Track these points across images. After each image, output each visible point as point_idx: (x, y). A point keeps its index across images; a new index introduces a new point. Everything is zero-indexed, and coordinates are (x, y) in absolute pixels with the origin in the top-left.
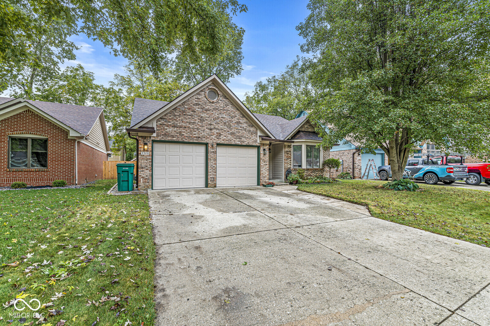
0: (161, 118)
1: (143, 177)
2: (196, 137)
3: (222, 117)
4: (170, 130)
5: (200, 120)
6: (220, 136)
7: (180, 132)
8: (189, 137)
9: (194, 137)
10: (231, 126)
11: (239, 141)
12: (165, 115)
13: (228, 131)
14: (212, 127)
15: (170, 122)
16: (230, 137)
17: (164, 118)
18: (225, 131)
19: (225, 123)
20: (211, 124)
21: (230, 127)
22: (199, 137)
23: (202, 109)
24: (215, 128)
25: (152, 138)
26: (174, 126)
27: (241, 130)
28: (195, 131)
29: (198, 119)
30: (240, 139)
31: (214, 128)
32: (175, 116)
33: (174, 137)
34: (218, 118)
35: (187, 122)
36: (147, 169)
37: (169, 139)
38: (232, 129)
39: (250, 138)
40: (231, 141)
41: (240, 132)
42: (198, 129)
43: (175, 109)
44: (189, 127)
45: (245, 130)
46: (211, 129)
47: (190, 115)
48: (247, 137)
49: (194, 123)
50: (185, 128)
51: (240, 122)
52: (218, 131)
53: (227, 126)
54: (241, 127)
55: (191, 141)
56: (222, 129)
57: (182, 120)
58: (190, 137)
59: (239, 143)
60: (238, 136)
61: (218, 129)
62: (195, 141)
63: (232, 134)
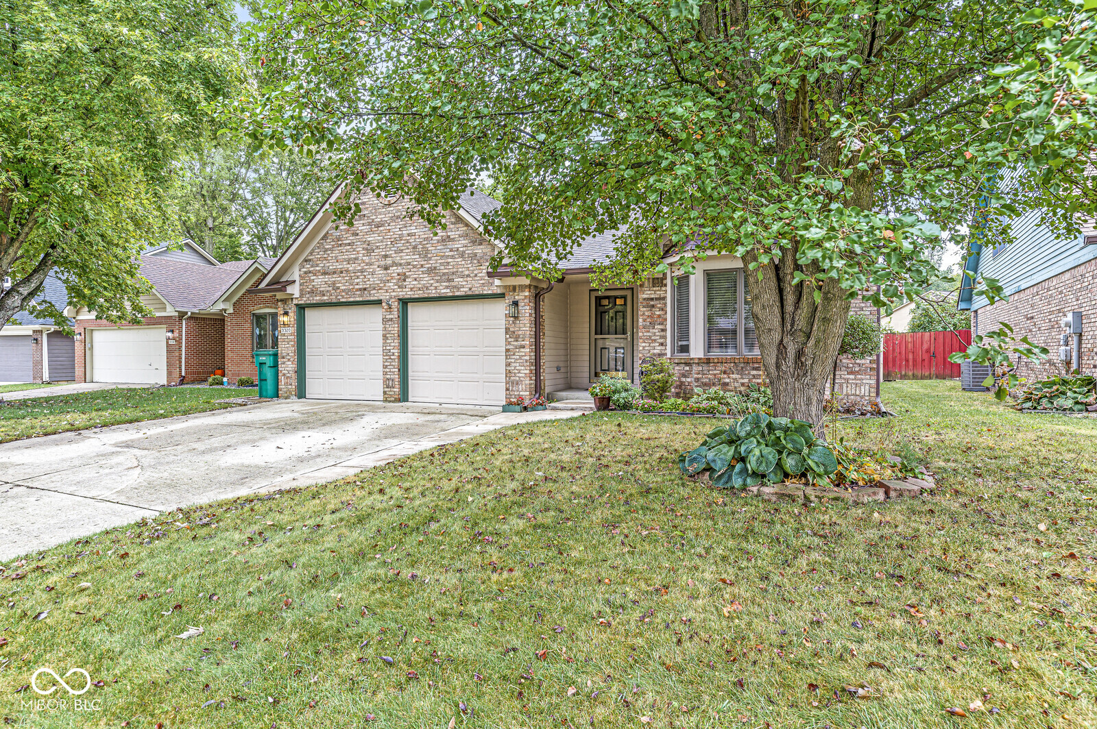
0: (306, 261)
1: (284, 375)
2: (360, 289)
3: (409, 235)
4: (319, 281)
5: (367, 249)
6: (405, 280)
7: (334, 283)
8: (347, 291)
9: (357, 290)
10: (427, 251)
11: (447, 287)
12: (311, 253)
13: (422, 266)
14: (389, 261)
15: (317, 265)
16: (426, 280)
17: (310, 260)
18: (414, 266)
19: (415, 247)
20: (386, 256)
21: (425, 254)
22: (365, 289)
23: (369, 224)
24: (395, 264)
25: (295, 302)
26: (325, 273)
27: (452, 257)
28: (358, 277)
29: (364, 249)
30: (449, 280)
31: (394, 262)
32: (326, 250)
33: (324, 295)
34: (401, 237)
35: (345, 260)
36: (289, 360)
37: (317, 299)
38: (430, 259)
39: (476, 276)
40: (427, 288)
41: (448, 263)
42: (362, 271)
43: (325, 237)
44: (347, 271)
45: (462, 255)
46: (386, 268)
47: (349, 244)
48: (467, 273)
49: (356, 259)
50: (342, 272)
51: (449, 237)
52: (400, 270)
53: (420, 255)
54: (451, 250)
55: (352, 300)
56: (409, 264)
57: (336, 257)
58: (349, 290)
59: (447, 292)
60: (444, 274)
61: (401, 264)
62: (358, 299)
63: (431, 271)
